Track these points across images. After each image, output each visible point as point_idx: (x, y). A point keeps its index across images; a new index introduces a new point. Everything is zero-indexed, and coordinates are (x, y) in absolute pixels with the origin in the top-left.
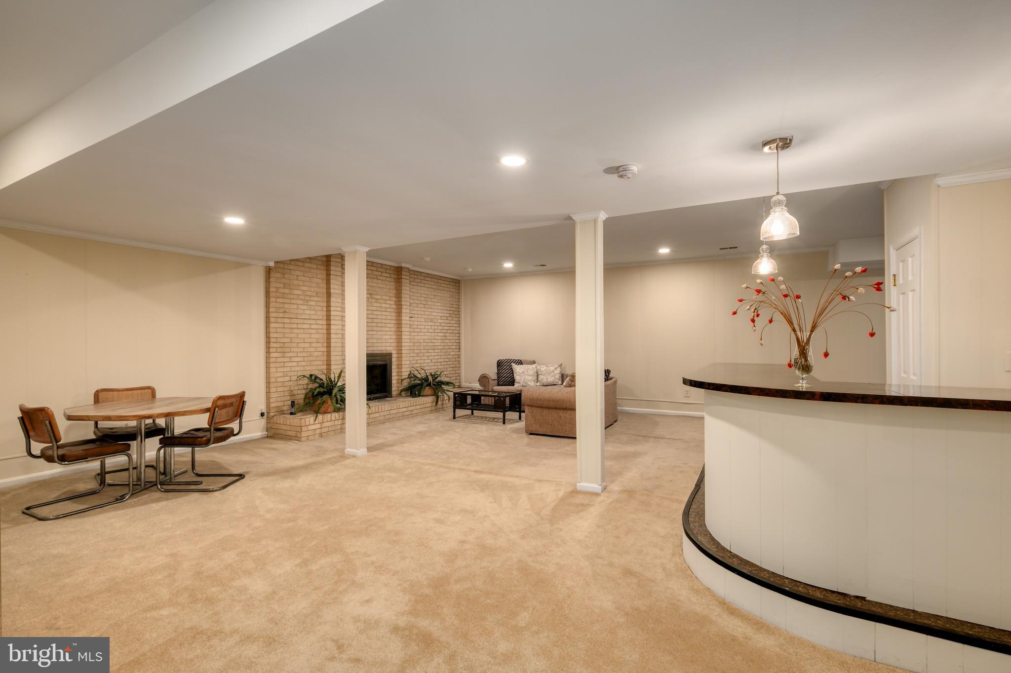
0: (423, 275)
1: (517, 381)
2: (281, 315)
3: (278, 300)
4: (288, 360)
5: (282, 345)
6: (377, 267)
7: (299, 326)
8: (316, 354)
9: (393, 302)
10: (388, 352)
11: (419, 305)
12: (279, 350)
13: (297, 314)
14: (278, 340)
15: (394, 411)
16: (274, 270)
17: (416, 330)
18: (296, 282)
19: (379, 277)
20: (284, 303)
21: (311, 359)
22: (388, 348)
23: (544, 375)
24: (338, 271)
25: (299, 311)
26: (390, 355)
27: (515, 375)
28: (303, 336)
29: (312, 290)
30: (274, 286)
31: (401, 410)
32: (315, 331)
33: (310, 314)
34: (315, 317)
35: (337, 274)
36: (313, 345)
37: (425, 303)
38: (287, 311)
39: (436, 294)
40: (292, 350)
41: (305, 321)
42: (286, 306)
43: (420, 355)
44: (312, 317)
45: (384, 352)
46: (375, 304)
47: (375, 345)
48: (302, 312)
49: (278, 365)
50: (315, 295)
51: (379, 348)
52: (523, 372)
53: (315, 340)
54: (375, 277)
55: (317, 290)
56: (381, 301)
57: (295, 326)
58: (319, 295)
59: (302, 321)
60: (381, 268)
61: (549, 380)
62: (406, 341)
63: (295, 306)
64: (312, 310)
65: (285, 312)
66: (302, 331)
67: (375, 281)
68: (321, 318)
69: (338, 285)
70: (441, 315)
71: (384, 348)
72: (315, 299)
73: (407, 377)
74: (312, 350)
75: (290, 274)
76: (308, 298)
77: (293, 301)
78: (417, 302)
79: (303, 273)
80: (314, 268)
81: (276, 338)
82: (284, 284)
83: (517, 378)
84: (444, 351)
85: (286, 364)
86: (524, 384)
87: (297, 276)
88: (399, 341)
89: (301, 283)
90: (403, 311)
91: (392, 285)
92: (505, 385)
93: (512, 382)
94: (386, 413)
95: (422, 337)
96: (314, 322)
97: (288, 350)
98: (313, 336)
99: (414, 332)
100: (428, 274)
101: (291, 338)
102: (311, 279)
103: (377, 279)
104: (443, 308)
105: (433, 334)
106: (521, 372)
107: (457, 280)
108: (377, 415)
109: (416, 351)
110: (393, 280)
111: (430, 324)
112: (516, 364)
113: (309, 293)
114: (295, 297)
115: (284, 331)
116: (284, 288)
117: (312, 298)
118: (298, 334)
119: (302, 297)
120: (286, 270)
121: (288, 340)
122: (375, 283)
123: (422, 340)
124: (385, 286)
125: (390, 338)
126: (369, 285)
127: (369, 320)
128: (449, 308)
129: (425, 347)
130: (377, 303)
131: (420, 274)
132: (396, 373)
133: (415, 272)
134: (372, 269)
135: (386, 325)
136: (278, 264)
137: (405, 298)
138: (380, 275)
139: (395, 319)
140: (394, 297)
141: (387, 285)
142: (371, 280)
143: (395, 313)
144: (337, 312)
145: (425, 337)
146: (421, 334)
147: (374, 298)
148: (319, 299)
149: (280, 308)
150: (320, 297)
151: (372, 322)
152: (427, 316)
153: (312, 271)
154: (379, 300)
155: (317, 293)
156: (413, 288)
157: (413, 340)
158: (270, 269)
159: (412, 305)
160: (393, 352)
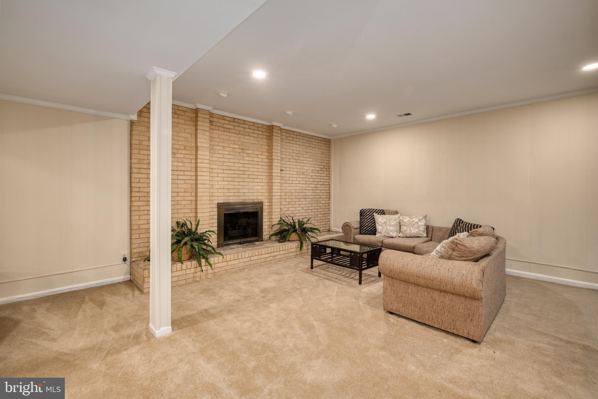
0: (295, 133)
1: (378, 230)
2: (145, 166)
3: (141, 152)
6: (249, 125)
8: (184, 203)
9: (265, 157)
10: (260, 201)
11: (291, 160)
12: (141, 199)
14: (141, 190)
16: (138, 124)
17: (288, 182)
19: (251, 134)
21: (179, 207)
22: (259, 198)
23: (407, 226)
24: (206, 126)
26: (261, 204)
27: (377, 225)
29: (180, 143)
30: (137, 138)
32: (183, 182)
33: (177, 166)
34: (183, 169)
35: (205, 129)
36: (181, 194)
37: (297, 158)
39: (308, 151)
43: (291, 203)
44: (180, 168)
45: (256, 201)
46: (247, 158)
47: (246, 194)
49: (142, 213)
50: (183, 147)
51: (250, 198)
52: (385, 222)
53: (183, 190)
54: (247, 134)
55: (184, 143)
56: (253, 155)
58: (187, 148)
60: (253, 126)
61: (413, 231)
62: (277, 191)
64: (180, 162)
67: (246, 138)
68: (190, 170)
69: (205, 139)
70: (312, 168)
71: (255, 198)
72: (183, 152)
73: (278, 222)
74: (179, 198)
78: (289, 157)
80: (182, 124)
81: (139, 187)
84: (315, 200)
86: (385, 234)
88: (270, 191)
90: (274, 164)
91: (265, 141)
92: (366, 234)
93: (374, 232)
95: (294, 188)
96: (182, 173)
98: (180, 186)
99: (286, 183)
100: (300, 133)
102: (179, 133)
103: (249, 136)
104: (314, 163)
105: (304, 186)
106: (383, 222)
107: (328, 139)
109: (287, 200)
110: (265, 137)
111: (302, 176)
112: (378, 214)
113: (177, 147)
117: (179, 151)
122: (246, 139)
123: (294, 190)
124: (257, 143)
125: (262, 189)
126: (241, 141)
127: (240, 172)
128: (320, 164)
129: (296, 196)
130: (249, 157)
131: (292, 133)
132: (267, 219)
133: (287, 130)
134: (244, 127)
135: (257, 177)
136: (142, 118)
137: (276, 153)
138: (252, 133)
139: (267, 172)
140: (266, 152)
141: (259, 142)
142: (242, 137)
143: (267, 166)
144: (204, 164)
145: (296, 188)
146: (293, 185)
147: (245, 153)
148: (187, 152)
149: (143, 159)
150: (188, 150)
151: (244, 174)
152: (299, 170)
153: (180, 126)
154: (251, 154)
155: (185, 147)
156: (286, 145)
157: (284, 190)
158: (132, 123)
159: (284, 160)
160: (264, 201)
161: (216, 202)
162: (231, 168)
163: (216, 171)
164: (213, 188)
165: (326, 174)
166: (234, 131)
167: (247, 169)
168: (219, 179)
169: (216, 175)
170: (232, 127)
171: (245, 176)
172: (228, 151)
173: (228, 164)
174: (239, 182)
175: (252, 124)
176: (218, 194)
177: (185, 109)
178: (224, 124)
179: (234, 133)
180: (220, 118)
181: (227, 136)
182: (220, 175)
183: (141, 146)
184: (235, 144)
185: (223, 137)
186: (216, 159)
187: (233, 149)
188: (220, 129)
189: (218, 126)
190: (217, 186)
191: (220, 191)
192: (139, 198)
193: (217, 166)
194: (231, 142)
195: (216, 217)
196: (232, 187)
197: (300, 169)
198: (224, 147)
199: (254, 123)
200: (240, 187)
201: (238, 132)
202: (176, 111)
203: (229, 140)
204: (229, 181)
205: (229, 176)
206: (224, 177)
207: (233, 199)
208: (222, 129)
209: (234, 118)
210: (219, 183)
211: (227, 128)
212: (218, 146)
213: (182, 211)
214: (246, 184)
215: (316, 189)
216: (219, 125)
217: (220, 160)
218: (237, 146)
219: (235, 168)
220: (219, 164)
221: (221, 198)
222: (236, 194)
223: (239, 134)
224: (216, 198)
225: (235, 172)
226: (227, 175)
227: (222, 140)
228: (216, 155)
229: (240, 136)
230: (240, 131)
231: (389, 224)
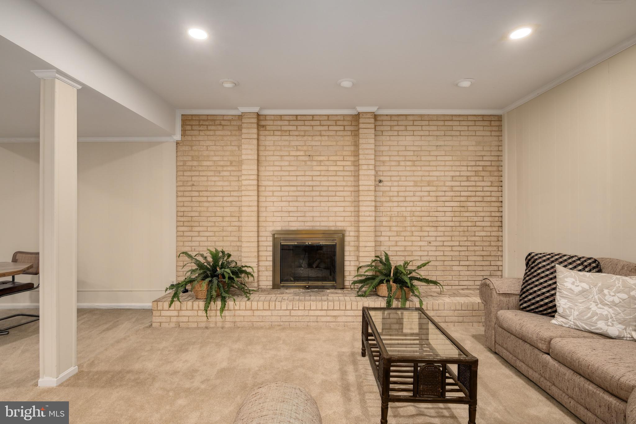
0: (411, 118)
1: (560, 310)
2: (189, 188)
3: (186, 174)
4: (196, 234)
5: (190, 219)
6: (320, 120)
7: (210, 199)
8: (230, 229)
9: (349, 163)
10: (340, 228)
11: (402, 163)
12: (186, 224)
13: (207, 186)
14: (186, 214)
15: (300, 313)
16: (181, 144)
17: (395, 199)
18: (205, 153)
19: (323, 133)
20: (192, 176)
21: (224, 234)
22: (339, 224)
24: (253, 133)
25: (209, 183)
26: (341, 234)
28: (215, 209)
29: (225, 159)
30: (182, 159)
31: (312, 313)
32: (229, 204)
33: (222, 186)
34: (229, 188)
35: (250, 137)
36: (227, 219)
37: (415, 158)
38: (195, 184)
39: (439, 143)
40: (201, 224)
41: (217, 194)
42: (194, 179)
43: (403, 234)
44: (225, 189)
45: (333, 228)
46: (318, 168)
48: (213, 183)
49: (186, 239)
50: (229, 164)
51: (323, 224)
53: (229, 214)
54: (318, 133)
55: (231, 158)
56: (327, 163)
57: (205, 199)
58: (234, 164)
59: (212, 194)
60: (328, 120)
62: (367, 214)
63: (205, 179)
64: (225, 181)
65: (193, 185)
66: (213, 204)
67: (316, 139)
68: (237, 190)
69: (251, 150)
70: (452, 174)
71: (331, 224)
72: (229, 169)
73: (369, 263)
74: (224, 224)
75: (199, 145)
76: (219, 169)
77: (201, 174)
78: (397, 158)
79: (214, 142)
80: (228, 135)
81: (183, 212)
82: (192, 157)
83: (561, 303)
84: (461, 229)
85: (194, 239)
86: (570, 325)
87: (207, 146)
88: (357, 213)
89: (212, 153)
90: (361, 172)
91: (349, 140)
94: (281, 313)
95: (409, 209)
96: (227, 194)
97: (197, 224)
98: (226, 209)
99: (390, 201)
100: (421, 116)
101: (200, 212)
102: (224, 147)
103: (321, 135)
104: (458, 163)
105: (434, 204)
107: (497, 116)
108: (268, 313)
109: (394, 229)
110: (349, 133)
111: (428, 189)
113: (222, 163)
114: (204, 168)
115: (192, 204)
116: (193, 160)
117: (225, 169)
118: (208, 207)
119: (213, 168)
120: (194, 142)
121: (197, 214)
122: (316, 141)
123: (409, 213)
124: (334, 143)
125: (344, 211)
126: (307, 144)
127: (307, 189)
128: (473, 163)
129: (414, 222)
130: (320, 165)
131: (404, 118)
132: (353, 257)
133: (391, 116)
134: (312, 124)
135: (336, 194)
136: (186, 137)
137: (365, 155)
138: (325, 131)
139: (353, 185)
140: (351, 156)
141: (338, 142)
142: (310, 138)
143: (353, 177)
144: (250, 181)
145: (414, 209)
146: (405, 204)
147: (314, 161)
148: (234, 168)
149: (187, 181)
150: (235, 166)
151: (313, 191)
152: (420, 177)
153: (225, 138)
154: (324, 162)
155: (231, 162)
156: (390, 140)
157: (388, 213)
158: (177, 143)
159: (386, 164)
160: (349, 229)
161: (271, 229)
162: (291, 183)
163: (271, 189)
164: (266, 211)
165: (491, 181)
166: (297, 133)
167: (318, 183)
168: (275, 199)
169: (271, 194)
170: (294, 128)
171: (313, 194)
172: (288, 161)
173: (288, 178)
174: (305, 202)
175: (326, 118)
176: (274, 219)
177: (230, 118)
178: (281, 126)
179: (297, 136)
180: (276, 119)
181: (287, 141)
182: (276, 194)
183: (185, 167)
184: (297, 150)
185: (280, 143)
186: (271, 173)
187: (296, 157)
188: (276, 133)
189: (274, 131)
190: (271, 208)
191: (276, 214)
192: (183, 223)
193: (272, 182)
194: (292, 149)
195: (271, 249)
196: (295, 209)
197: (422, 176)
198: (281, 156)
199: (328, 116)
200: (307, 209)
201: (303, 133)
202: (221, 122)
203: (289, 146)
204: (289, 201)
205: (290, 195)
206: (281, 196)
207: (295, 226)
208: (279, 133)
209: (297, 116)
210: (276, 204)
211: (286, 131)
212: (273, 155)
213: (229, 239)
214: (317, 204)
215: (462, 209)
216: (274, 128)
217: (276, 173)
218: (302, 153)
219: (299, 184)
220: (275, 179)
221: (279, 224)
222: (300, 219)
223: (304, 136)
224: (271, 224)
225: (299, 188)
226: (287, 194)
227: (279, 148)
228: (271, 168)
229: (305, 138)
230: (305, 131)
231: (596, 297)
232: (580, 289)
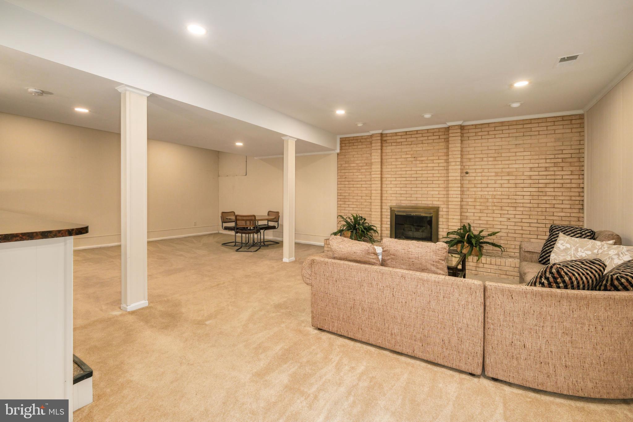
0: (493, 125)
2: (344, 180)
3: (342, 171)
4: (347, 206)
5: (344, 197)
6: (422, 133)
7: (354, 186)
8: (365, 204)
9: (442, 161)
10: (436, 206)
11: (485, 159)
12: (342, 200)
13: (353, 178)
16: (340, 155)
17: (479, 185)
18: (352, 159)
19: (424, 142)
20: (345, 173)
21: (362, 206)
22: (435, 203)
24: (378, 146)
25: (354, 177)
26: (437, 210)
28: (357, 192)
29: (363, 162)
30: (340, 163)
32: (365, 189)
34: (365, 179)
35: (377, 148)
36: (364, 198)
37: (496, 155)
38: (347, 177)
39: (518, 142)
40: (350, 200)
41: (358, 183)
42: (347, 174)
43: (485, 211)
44: (363, 180)
45: (431, 206)
46: (421, 165)
47: (419, 199)
48: (356, 177)
49: (342, 209)
50: (365, 164)
51: (423, 202)
53: (365, 195)
54: (421, 142)
55: (366, 161)
56: (427, 162)
57: (352, 186)
58: (368, 165)
59: (356, 183)
60: (428, 133)
62: (455, 196)
63: (352, 174)
64: (363, 175)
65: (346, 178)
66: (356, 189)
67: (419, 146)
69: (377, 156)
70: (531, 165)
71: (430, 202)
72: (365, 168)
73: (456, 231)
74: (362, 201)
75: (349, 155)
76: (360, 168)
77: (351, 171)
78: (481, 156)
79: (357, 152)
80: (365, 148)
81: (341, 193)
82: (346, 162)
84: (540, 209)
85: (346, 209)
87: (353, 155)
89: (356, 159)
90: (450, 167)
91: (443, 145)
95: (491, 193)
96: (364, 183)
97: (347, 200)
98: (363, 192)
99: (475, 187)
101: (349, 193)
103: (422, 143)
104: (537, 157)
105: (513, 190)
107: (580, 115)
109: (478, 207)
110: (443, 140)
111: (508, 178)
113: (361, 164)
114: (352, 168)
115: (345, 189)
116: (346, 163)
117: (363, 168)
118: (353, 191)
119: (356, 168)
120: (346, 153)
121: (347, 194)
122: (419, 147)
123: (491, 196)
124: (432, 148)
125: (438, 194)
126: (413, 150)
127: (413, 179)
128: (552, 156)
129: (495, 203)
130: (422, 163)
131: (487, 126)
132: (445, 226)
133: (476, 125)
134: (416, 137)
135: (433, 182)
136: (342, 150)
137: (453, 155)
138: (426, 140)
139: (445, 176)
140: (445, 156)
141: (434, 147)
142: (415, 146)
143: (446, 170)
144: (376, 175)
145: (495, 193)
146: (488, 189)
147: (418, 160)
148: (368, 167)
149: (343, 176)
150: (368, 166)
151: (417, 180)
152: (501, 169)
153: (363, 150)
154: (425, 161)
155: (366, 164)
156: (475, 143)
157: (473, 196)
158: (338, 154)
159: (472, 160)
160: (442, 206)
161: (389, 204)
162: (403, 176)
163: (390, 179)
164: (387, 193)
165: (571, 171)
166: (406, 143)
167: (420, 175)
168: (392, 186)
169: (389, 183)
170: (405, 140)
171: (417, 182)
172: (400, 161)
173: (400, 173)
174: (411, 188)
175: (426, 131)
176: (391, 198)
177: (366, 137)
178: (396, 139)
179: (406, 145)
180: (393, 135)
181: (400, 148)
182: (393, 183)
183: (342, 168)
184: (407, 154)
185: (395, 150)
186: (390, 170)
187: (406, 159)
188: (393, 144)
189: (391, 143)
190: (390, 191)
191: (393, 195)
193: (390, 175)
194: (403, 154)
195: (389, 217)
196: (405, 192)
197: (502, 168)
198: (396, 158)
199: (428, 130)
200: (413, 192)
201: (410, 143)
202: (360, 140)
203: (401, 152)
204: (401, 187)
205: (402, 183)
206: (396, 184)
207: (405, 203)
208: (395, 144)
209: (406, 132)
210: (393, 189)
211: (399, 142)
212: (391, 158)
213: (365, 209)
214: (420, 189)
215: (541, 194)
216: (392, 141)
217: (393, 170)
218: (409, 156)
219: (407, 176)
220: (392, 173)
221: (394, 201)
222: (408, 199)
223: (411, 144)
224: (389, 201)
225: (408, 179)
226: (399, 182)
227: (394, 153)
228: (390, 167)
229: (412, 146)
230: (412, 141)
231: (572, 253)
232: (565, 247)
